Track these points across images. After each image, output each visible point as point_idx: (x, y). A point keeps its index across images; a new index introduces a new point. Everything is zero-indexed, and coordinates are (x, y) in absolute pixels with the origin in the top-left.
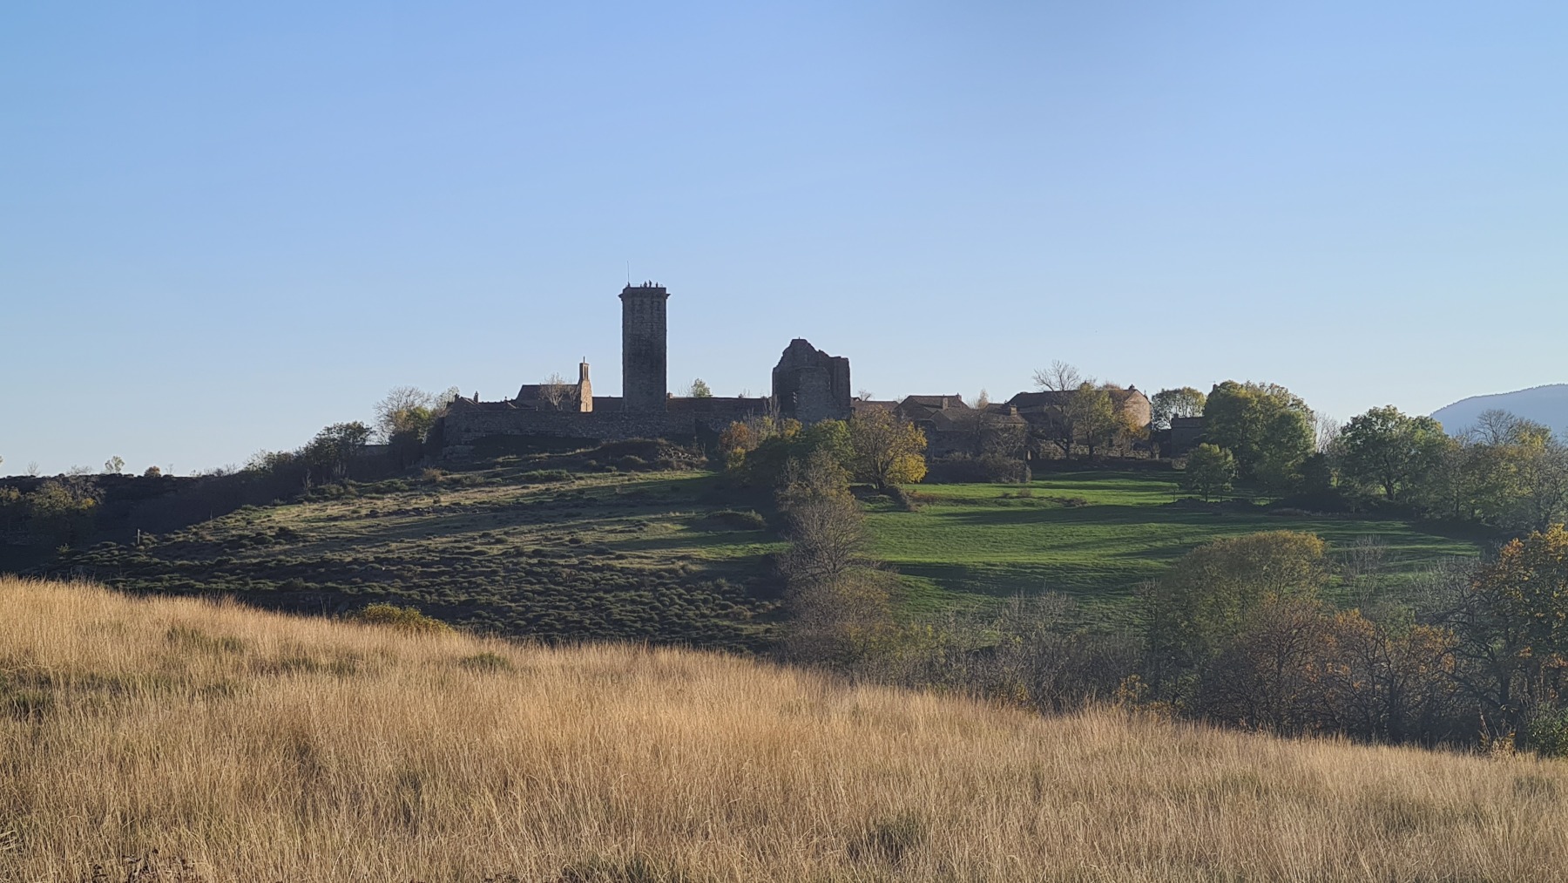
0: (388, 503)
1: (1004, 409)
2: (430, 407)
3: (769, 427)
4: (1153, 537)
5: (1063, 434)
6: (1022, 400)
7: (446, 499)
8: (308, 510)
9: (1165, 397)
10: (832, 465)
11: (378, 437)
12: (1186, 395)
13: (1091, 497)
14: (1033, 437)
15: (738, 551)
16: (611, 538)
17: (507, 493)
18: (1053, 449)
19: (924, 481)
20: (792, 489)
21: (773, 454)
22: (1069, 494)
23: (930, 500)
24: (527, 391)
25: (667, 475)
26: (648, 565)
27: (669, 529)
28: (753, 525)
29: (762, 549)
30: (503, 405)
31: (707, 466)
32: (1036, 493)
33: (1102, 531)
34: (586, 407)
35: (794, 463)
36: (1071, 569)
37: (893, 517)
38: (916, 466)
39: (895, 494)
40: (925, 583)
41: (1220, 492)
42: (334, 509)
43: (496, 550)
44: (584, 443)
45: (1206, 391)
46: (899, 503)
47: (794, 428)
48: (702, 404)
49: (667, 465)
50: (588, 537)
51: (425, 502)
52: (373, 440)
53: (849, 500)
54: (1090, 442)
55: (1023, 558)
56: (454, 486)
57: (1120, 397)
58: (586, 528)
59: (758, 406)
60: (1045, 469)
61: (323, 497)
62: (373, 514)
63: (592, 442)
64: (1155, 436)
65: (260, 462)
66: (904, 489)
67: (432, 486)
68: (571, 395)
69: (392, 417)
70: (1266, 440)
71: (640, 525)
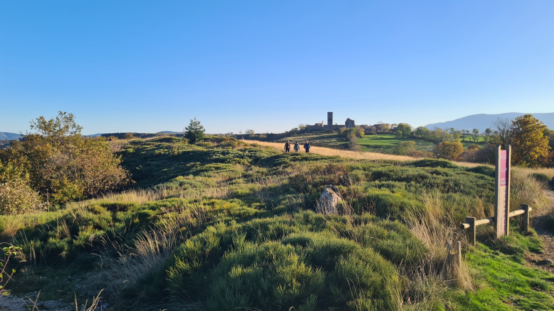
0: (301, 137)
1: (373, 126)
2: (304, 126)
3: (345, 129)
4: (392, 142)
5: (380, 129)
6: (375, 125)
7: (308, 137)
8: (292, 138)
9: (393, 125)
10: (353, 133)
11: (299, 129)
12: (395, 124)
13: (384, 137)
14: (377, 130)
15: (343, 143)
16: (328, 141)
17: (315, 136)
18: (379, 131)
19: (364, 135)
20: (349, 136)
21: (346, 132)
22: (382, 137)
23: (365, 137)
24: (316, 124)
25: (333, 134)
26: (332, 144)
27: (335, 140)
28: (344, 140)
29: (346, 143)
30: (313, 126)
31: (338, 133)
32: (377, 136)
33: (386, 141)
34: (323, 126)
35: (349, 133)
36: (382, 145)
37: (360, 139)
38: (363, 133)
39: (360, 136)
40: (365, 147)
41: (400, 136)
42: (295, 138)
43: (314, 143)
44: (323, 130)
45: (398, 124)
46: (361, 138)
47: (348, 129)
48: (336, 126)
49: (333, 133)
50: (325, 141)
51: (306, 137)
52: (298, 130)
53: (356, 137)
54: (384, 130)
55: (376, 144)
56: (309, 135)
57: (387, 125)
58: (325, 140)
59: (344, 126)
60: (378, 133)
61: (294, 136)
62: (300, 138)
63: (324, 130)
64: (392, 130)
65: (285, 132)
66: (362, 136)
67: (306, 135)
68: (321, 125)
69: (300, 127)
70: (406, 130)
71: (331, 140)
